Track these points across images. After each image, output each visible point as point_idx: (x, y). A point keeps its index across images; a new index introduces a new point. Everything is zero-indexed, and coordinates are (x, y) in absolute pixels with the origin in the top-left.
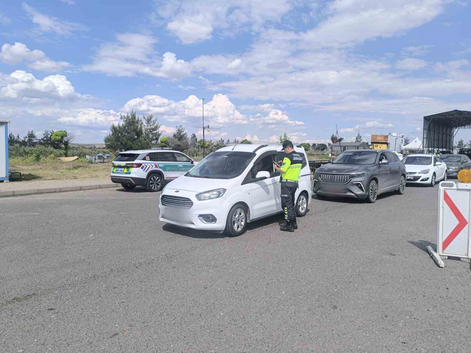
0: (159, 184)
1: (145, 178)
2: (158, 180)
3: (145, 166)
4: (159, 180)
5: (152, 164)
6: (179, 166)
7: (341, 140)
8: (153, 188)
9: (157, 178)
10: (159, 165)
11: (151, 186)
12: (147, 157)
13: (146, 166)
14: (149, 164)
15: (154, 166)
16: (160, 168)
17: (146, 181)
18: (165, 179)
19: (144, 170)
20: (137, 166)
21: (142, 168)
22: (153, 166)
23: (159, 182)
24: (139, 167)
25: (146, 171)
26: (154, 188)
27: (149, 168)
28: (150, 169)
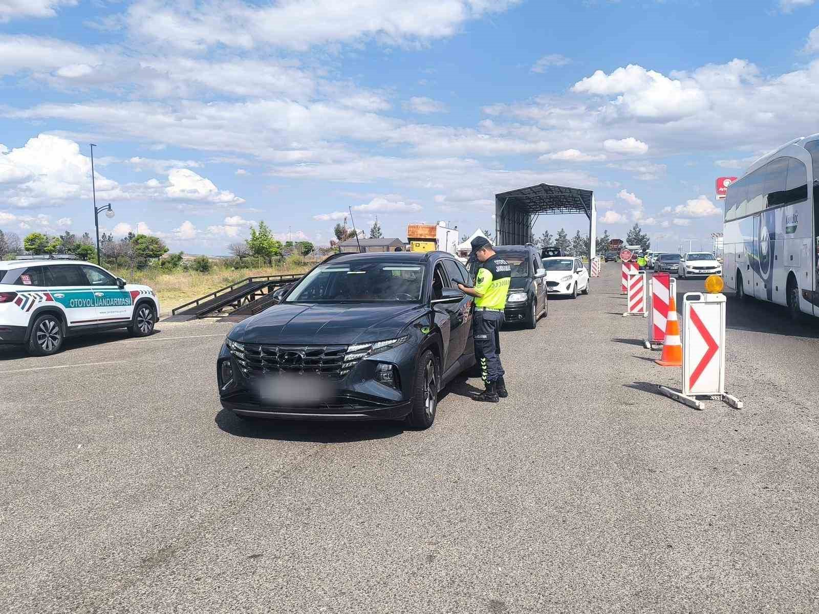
0: (57, 336)
1: (26, 325)
2: (54, 327)
3: (24, 299)
4: (57, 329)
5: (39, 293)
6: (96, 294)
7: (353, 234)
8: (44, 346)
9: (52, 324)
10: (55, 295)
11: (40, 342)
12: (23, 277)
13: (27, 299)
14: (32, 293)
15: (45, 298)
16: (57, 300)
17: (28, 331)
18: (69, 325)
19: (23, 308)
20: (4, 299)
21: (19, 302)
22: (41, 298)
23: (56, 334)
24: (11, 301)
25: (28, 310)
26: (47, 347)
27: (33, 301)
28: (37, 305)
